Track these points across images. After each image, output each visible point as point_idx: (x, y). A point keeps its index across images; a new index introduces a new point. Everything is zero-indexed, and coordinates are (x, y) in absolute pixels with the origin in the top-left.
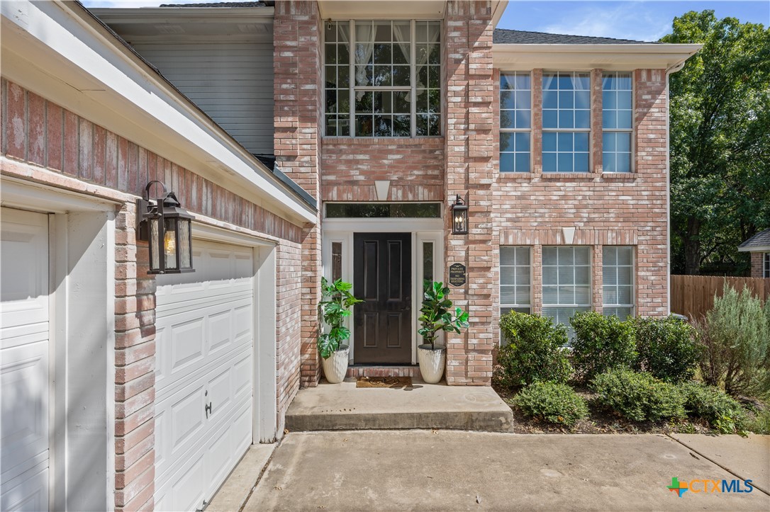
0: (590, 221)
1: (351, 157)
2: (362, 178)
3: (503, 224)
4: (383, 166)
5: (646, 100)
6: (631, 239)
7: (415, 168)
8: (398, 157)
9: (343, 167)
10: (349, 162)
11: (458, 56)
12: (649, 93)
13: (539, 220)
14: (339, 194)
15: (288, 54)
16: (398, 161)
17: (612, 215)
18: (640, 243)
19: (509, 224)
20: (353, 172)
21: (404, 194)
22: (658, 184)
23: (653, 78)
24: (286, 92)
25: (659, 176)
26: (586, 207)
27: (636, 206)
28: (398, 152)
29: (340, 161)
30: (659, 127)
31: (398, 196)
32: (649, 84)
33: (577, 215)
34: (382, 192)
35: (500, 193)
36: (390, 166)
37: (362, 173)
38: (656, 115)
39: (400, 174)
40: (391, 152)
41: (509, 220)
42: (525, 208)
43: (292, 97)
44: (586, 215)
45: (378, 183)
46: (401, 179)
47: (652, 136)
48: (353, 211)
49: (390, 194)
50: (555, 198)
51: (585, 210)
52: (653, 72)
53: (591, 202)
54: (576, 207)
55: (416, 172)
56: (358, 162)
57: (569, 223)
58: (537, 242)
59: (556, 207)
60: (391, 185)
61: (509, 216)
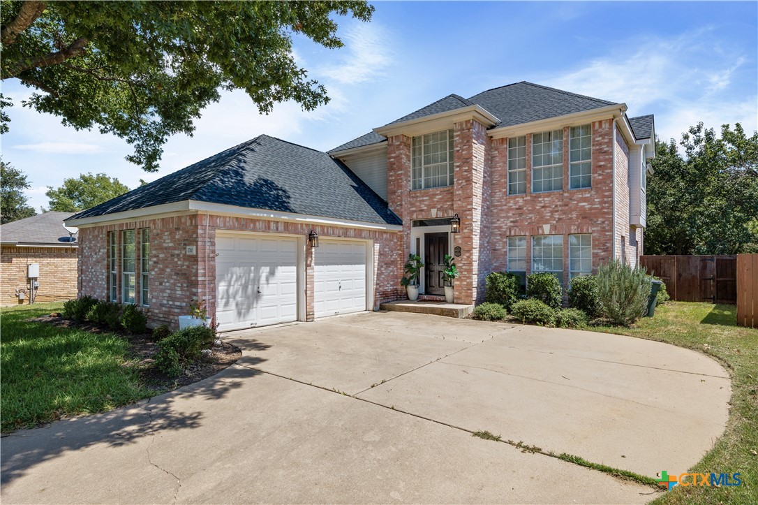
0: (560, 219)
1: (421, 199)
2: (425, 208)
3: (509, 224)
4: (434, 202)
5: (598, 141)
6: (588, 229)
7: (447, 201)
8: (441, 196)
9: (418, 204)
10: (420, 201)
11: (458, 149)
12: (600, 136)
13: (529, 221)
14: (417, 217)
15: (392, 160)
16: (440, 199)
17: (574, 215)
18: (594, 231)
19: (512, 224)
20: (422, 206)
21: (443, 214)
22: (606, 194)
23: (603, 126)
24: (391, 176)
25: (607, 188)
26: (557, 211)
27: (590, 209)
28: (440, 194)
29: (416, 201)
30: (607, 157)
31: (440, 215)
32: (600, 130)
33: (552, 216)
34: (434, 213)
35: (506, 207)
36: (437, 202)
37: (426, 205)
38: (605, 149)
39: (441, 205)
40: (437, 195)
41: (511, 222)
42: (520, 215)
43: (394, 178)
44: (557, 216)
45: (432, 210)
46: (441, 207)
47: (602, 163)
48: (422, 223)
49: (437, 215)
50: (538, 208)
51: (557, 214)
52: (603, 122)
53: (560, 208)
54: (552, 212)
55: (448, 203)
56: (424, 201)
57: (547, 222)
58: (528, 234)
59: (538, 212)
60: (438, 210)
61: (512, 220)
